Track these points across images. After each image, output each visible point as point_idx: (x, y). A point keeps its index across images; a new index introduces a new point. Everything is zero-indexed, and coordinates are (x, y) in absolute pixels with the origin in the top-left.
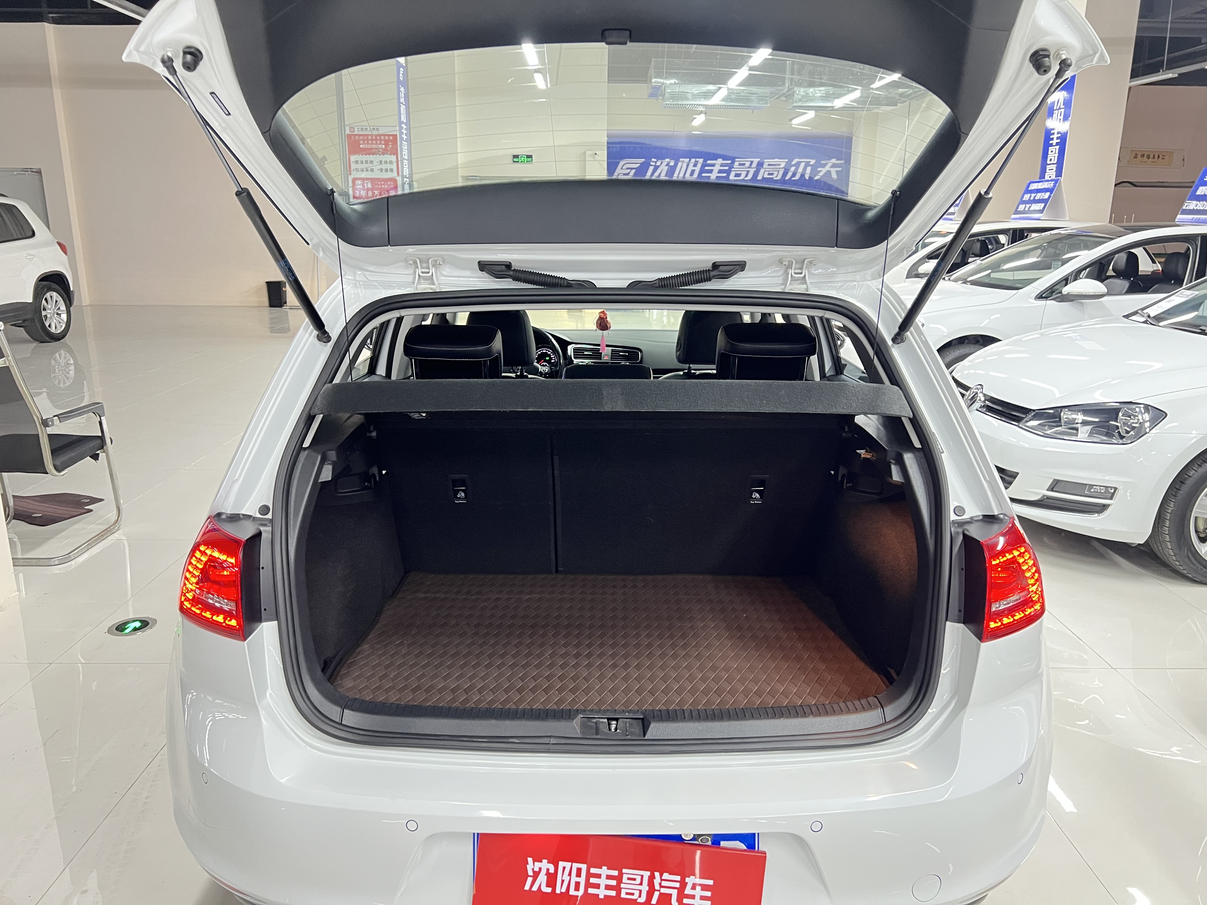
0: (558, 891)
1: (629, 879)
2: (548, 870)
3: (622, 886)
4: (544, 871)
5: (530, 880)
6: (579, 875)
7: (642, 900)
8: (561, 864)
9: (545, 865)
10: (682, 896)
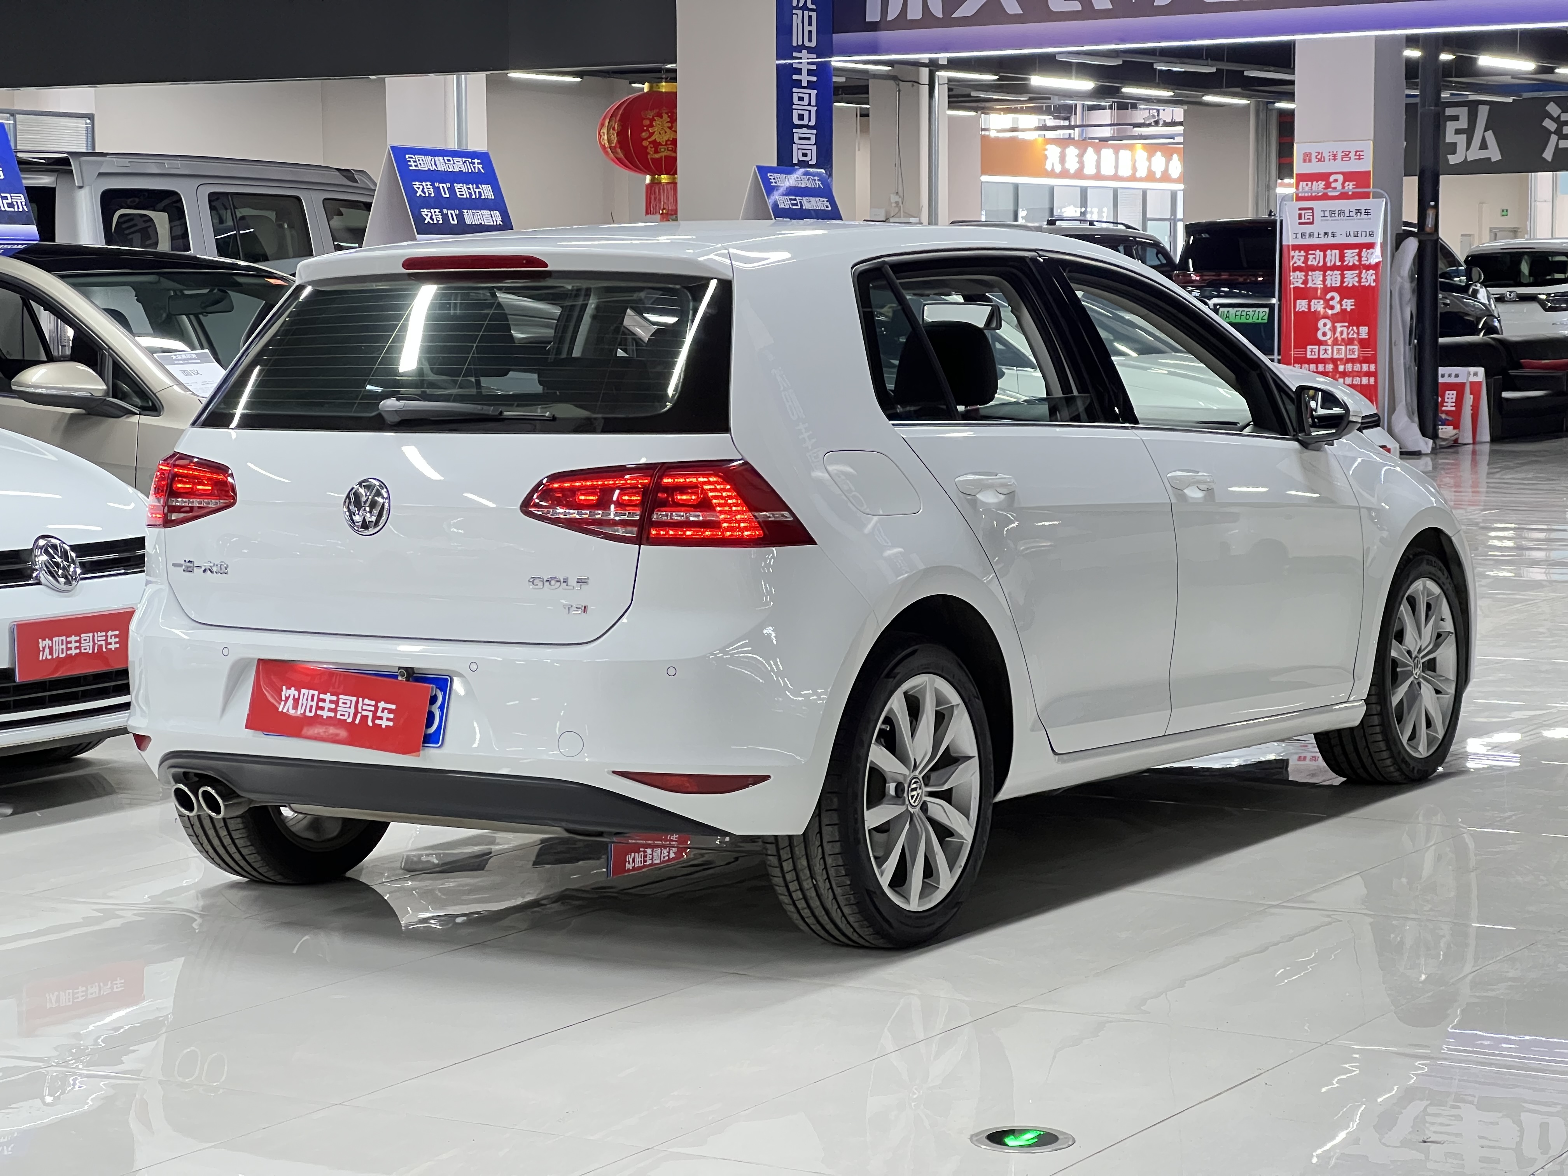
0: (299, 713)
1: (343, 703)
2: (294, 696)
3: (339, 708)
4: (291, 697)
5: (283, 703)
6: (312, 700)
7: (350, 720)
9: (293, 692)
10: (375, 717)
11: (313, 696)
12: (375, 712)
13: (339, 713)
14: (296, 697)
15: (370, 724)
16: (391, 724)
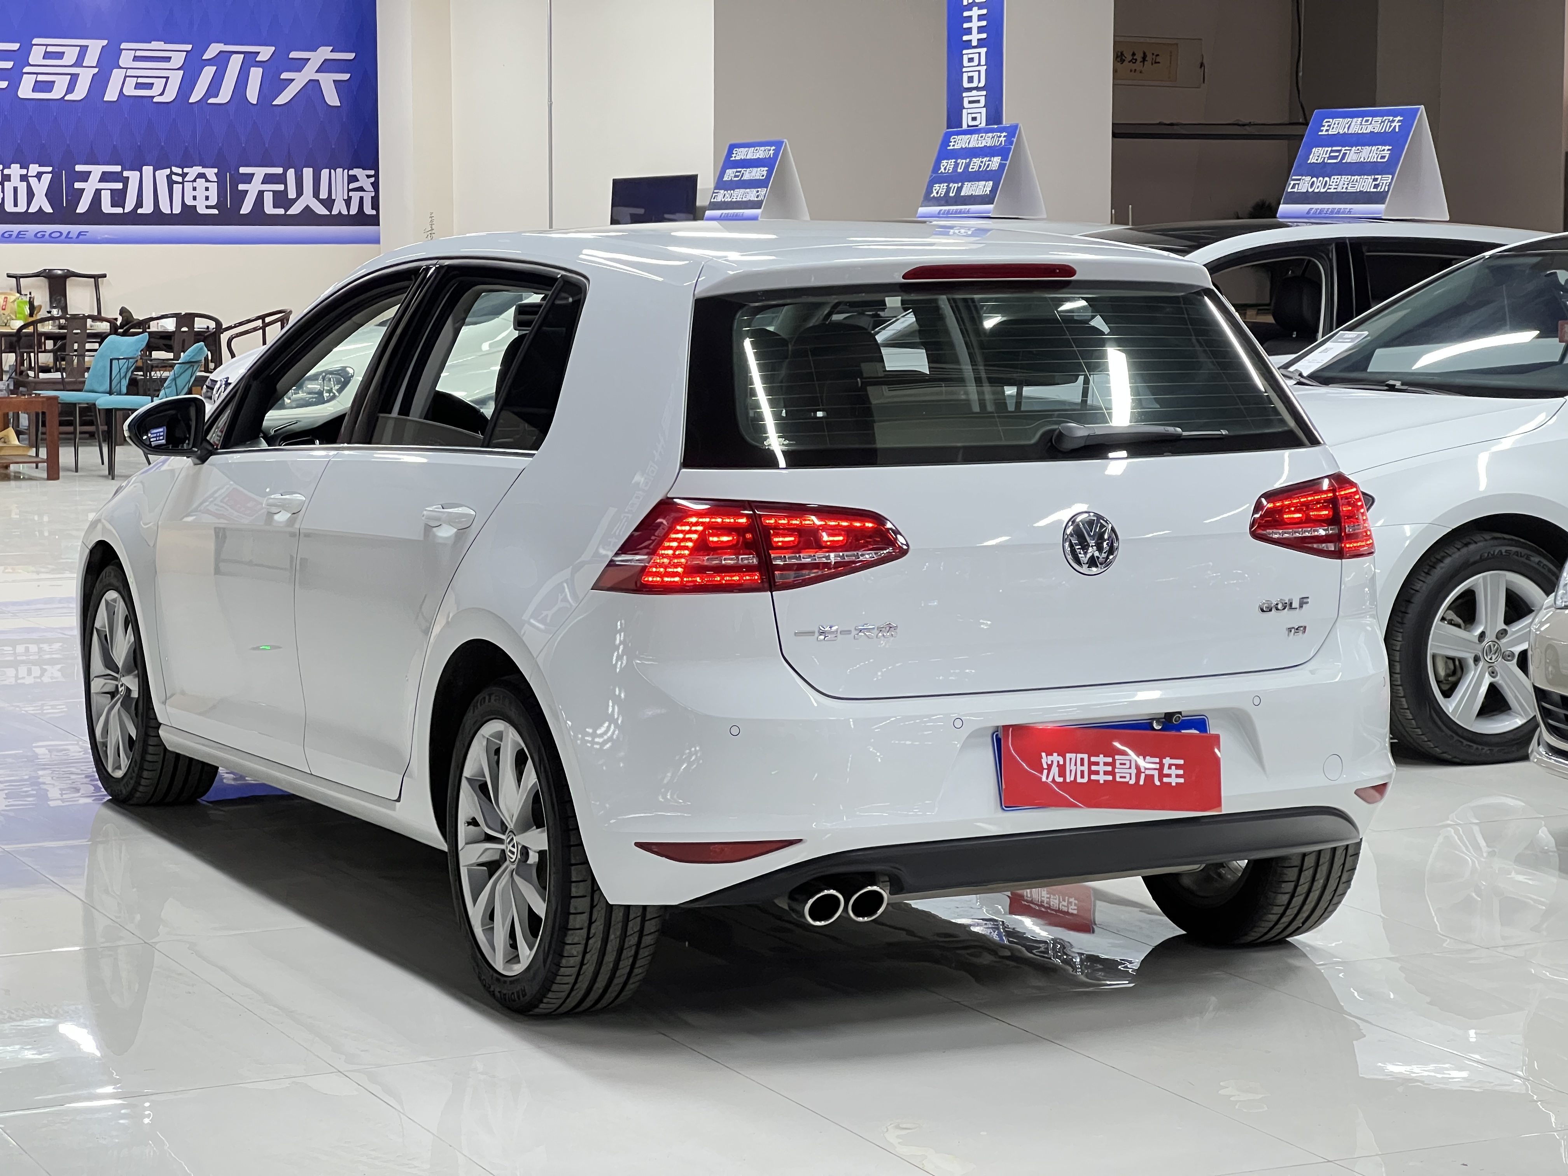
0: (1068, 780)
1: (1121, 764)
2: (1058, 762)
3: (1116, 770)
4: (1055, 764)
5: (1045, 772)
6: (1082, 764)
7: (1132, 782)
8: (1068, 756)
9: (1056, 758)
10: (1162, 775)
11: (1082, 760)
12: (1161, 770)
13: (1118, 776)
14: (1061, 763)
15: (1158, 783)
16: (1182, 780)
